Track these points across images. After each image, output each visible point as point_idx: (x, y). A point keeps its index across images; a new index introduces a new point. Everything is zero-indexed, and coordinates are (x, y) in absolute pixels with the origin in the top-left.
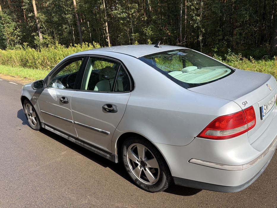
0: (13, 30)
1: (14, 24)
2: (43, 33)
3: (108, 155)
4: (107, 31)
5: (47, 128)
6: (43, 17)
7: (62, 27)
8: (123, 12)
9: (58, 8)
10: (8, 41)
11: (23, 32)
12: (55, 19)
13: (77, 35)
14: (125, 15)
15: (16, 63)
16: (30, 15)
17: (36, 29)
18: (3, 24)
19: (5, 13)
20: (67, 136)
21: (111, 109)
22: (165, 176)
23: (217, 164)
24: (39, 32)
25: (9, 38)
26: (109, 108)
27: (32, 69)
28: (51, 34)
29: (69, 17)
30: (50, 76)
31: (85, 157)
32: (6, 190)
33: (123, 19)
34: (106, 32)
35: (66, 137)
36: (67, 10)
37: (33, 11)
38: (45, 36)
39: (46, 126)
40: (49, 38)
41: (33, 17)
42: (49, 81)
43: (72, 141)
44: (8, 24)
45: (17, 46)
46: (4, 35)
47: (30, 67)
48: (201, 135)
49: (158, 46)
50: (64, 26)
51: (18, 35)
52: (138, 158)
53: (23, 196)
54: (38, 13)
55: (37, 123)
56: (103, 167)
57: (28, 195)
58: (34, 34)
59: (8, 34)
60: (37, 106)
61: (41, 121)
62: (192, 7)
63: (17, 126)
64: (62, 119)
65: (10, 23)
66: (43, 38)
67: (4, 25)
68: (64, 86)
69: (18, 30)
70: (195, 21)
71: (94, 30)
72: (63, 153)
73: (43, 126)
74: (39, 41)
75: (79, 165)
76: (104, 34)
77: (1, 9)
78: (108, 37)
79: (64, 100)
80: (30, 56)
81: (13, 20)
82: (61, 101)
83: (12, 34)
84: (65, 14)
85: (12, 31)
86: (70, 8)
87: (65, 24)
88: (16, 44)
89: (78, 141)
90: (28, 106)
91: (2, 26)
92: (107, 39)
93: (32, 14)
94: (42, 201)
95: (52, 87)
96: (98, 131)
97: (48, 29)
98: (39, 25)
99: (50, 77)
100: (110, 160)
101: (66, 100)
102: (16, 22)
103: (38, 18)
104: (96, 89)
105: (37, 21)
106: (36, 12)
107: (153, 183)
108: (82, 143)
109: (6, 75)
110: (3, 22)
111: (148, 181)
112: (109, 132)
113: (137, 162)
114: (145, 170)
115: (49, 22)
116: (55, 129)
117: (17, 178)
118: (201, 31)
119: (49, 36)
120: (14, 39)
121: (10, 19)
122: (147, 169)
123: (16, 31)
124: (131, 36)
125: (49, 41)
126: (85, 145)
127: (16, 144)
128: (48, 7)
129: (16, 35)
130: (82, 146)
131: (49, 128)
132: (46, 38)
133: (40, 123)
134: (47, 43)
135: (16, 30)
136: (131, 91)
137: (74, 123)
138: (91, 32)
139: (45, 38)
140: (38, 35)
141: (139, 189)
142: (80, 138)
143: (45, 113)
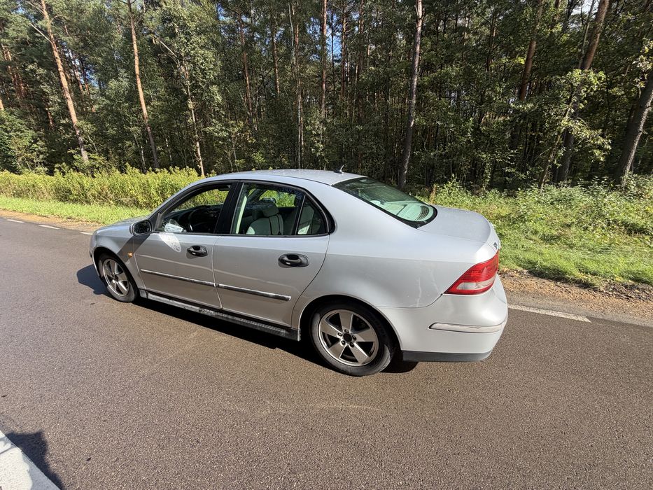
0: (30, 142)
1: (31, 133)
2: (88, 150)
3: (284, 331)
4: (200, 154)
5: (151, 297)
6: (89, 127)
7: (124, 144)
8: (222, 130)
9: (116, 116)
10: (20, 159)
11: (50, 147)
12: (111, 132)
13: (149, 156)
14: (225, 134)
15: (46, 194)
16: (63, 121)
17: (75, 144)
18: (8, 132)
19: (12, 113)
20: (198, 308)
21: (298, 261)
22: (388, 351)
23: (471, 327)
24: (82, 149)
25: (21, 155)
26: (293, 260)
27: (79, 205)
28: (105, 153)
29: (136, 131)
30: (161, 213)
31: (233, 337)
32: (105, 421)
33: (224, 139)
34: (198, 155)
35: (196, 309)
36: (134, 121)
37: (69, 117)
38: (92, 156)
39: (150, 295)
40: (100, 159)
41: (69, 126)
42: (159, 222)
43: (209, 314)
44: (18, 133)
45: (40, 168)
46: (10, 149)
47: (75, 201)
48: (451, 290)
49: (341, 171)
50: (128, 143)
51: (39, 151)
52: (341, 330)
53: (145, 425)
54: (79, 120)
55: (129, 292)
56: (270, 349)
57: (156, 421)
58: (73, 151)
59: (19, 148)
60: (133, 263)
61: (139, 287)
62: (314, 132)
63: (83, 298)
64: (191, 281)
65: (22, 132)
66: (90, 158)
67: (11, 134)
68: (184, 229)
69: (40, 143)
70: (317, 149)
71: (177, 151)
72: (192, 336)
73: (144, 295)
74: (82, 163)
75: (229, 352)
76: (195, 158)
77: (3, 109)
78: (201, 163)
79: (196, 252)
80: (75, 185)
81: (29, 127)
82: (191, 252)
83: (28, 149)
84: (129, 126)
85: (28, 144)
86: (137, 117)
87: (129, 140)
88: (37, 166)
89: (221, 315)
90: (108, 263)
91: (7, 134)
92: (200, 165)
93: (67, 120)
94: (189, 427)
95: (163, 231)
96: (268, 296)
97: (98, 145)
98: (81, 139)
99: (160, 215)
100: (287, 337)
101: (202, 250)
102: (35, 131)
103: (79, 128)
104: (251, 231)
105: (78, 132)
106: (74, 119)
107: (364, 363)
108: (230, 317)
109: (27, 214)
110: (9, 129)
111: (355, 361)
112: (290, 297)
113: (338, 337)
114: (353, 346)
115: (100, 135)
116: (171, 298)
117: (119, 393)
118: (325, 162)
119: (100, 155)
120: (32, 157)
121: (21, 124)
122: (355, 344)
123: (35, 145)
124: (233, 163)
125: (100, 163)
126: (237, 319)
127: (95, 331)
128: (97, 113)
129: (35, 151)
130: (230, 321)
131: (158, 297)
132: (96, 159)
133: (137, 290)
134: (97, 165)
135: (35, 142)
136: (329, 234)
137: (218, 286)
138: (171, 154)
139: (94, 159)
140: (79, 152)
141: (339, 374)
142: (225, 309)
143: (152, 273)
